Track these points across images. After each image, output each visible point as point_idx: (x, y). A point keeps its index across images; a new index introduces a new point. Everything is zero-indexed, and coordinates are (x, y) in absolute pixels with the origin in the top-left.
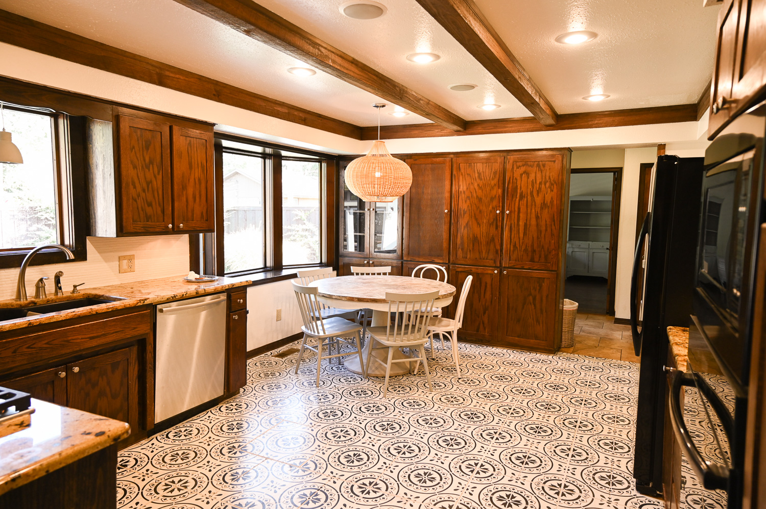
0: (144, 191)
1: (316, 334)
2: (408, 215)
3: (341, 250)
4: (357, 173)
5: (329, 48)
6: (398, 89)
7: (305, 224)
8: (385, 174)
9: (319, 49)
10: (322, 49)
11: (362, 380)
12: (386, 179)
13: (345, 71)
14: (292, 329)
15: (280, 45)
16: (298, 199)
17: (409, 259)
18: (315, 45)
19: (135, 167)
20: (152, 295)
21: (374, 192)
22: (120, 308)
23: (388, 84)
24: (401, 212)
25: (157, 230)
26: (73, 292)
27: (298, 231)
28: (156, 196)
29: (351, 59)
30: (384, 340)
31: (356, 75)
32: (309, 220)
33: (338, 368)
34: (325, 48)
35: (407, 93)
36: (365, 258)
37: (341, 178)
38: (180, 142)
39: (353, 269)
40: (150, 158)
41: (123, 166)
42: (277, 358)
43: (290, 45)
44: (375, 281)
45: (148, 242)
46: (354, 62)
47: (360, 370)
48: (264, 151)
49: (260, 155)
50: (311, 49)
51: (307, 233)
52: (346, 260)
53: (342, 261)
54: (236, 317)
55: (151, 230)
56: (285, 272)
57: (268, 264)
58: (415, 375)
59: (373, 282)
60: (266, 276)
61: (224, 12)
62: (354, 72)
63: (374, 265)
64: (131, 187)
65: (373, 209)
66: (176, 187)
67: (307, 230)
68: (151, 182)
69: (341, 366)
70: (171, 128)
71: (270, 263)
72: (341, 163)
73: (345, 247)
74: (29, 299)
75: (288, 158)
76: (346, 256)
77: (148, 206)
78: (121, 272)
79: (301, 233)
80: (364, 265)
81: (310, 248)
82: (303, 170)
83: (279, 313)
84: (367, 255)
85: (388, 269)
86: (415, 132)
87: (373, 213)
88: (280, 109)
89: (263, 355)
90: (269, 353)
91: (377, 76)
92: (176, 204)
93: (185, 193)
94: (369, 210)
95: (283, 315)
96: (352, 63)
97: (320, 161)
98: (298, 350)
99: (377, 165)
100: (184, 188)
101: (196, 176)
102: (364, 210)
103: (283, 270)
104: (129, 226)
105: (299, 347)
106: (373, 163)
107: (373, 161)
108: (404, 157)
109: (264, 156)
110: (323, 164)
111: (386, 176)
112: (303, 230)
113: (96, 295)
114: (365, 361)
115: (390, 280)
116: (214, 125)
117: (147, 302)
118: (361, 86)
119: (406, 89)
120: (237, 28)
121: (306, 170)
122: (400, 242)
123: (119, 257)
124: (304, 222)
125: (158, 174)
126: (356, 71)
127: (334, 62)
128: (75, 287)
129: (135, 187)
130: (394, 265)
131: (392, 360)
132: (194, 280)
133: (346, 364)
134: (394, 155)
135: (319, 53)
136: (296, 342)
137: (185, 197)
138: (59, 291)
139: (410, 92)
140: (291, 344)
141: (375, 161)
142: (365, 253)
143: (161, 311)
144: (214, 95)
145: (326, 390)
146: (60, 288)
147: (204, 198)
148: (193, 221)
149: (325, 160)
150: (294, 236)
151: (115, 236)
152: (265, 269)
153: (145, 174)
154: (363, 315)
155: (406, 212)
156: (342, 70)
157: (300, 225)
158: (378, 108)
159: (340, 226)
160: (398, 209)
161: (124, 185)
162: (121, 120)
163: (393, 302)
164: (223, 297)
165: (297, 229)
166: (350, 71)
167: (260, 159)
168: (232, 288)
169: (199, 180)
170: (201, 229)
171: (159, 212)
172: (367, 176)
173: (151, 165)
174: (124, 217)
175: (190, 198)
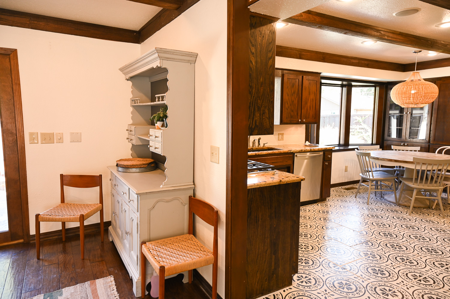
0: (291, 105)
1: (368, 177)
2: (436, 116)
3: (386, 136)
4: (399, 91)
5: (386, 30)
6: (430, 42)
7: (361, 125)
8: (418, 91)
9: (380, 33)
10: (382, 32)
11: (395, 206)
12: (418, 94)
13: (395, 40)
14: (353, 177)
15: (360, 35)
16: (357, 110)
17: (435, 143)
18: (378, 31)
19: (288, 95)
20: (293, 149)
21: (409, 102)
22: (282, 152)
23: (422, 41)
24: (430, 114)
25: (295, 122)
26: (263, 146)
27: (356, 129)
28: (295, 107)
29: (398, 33)
30: (411, 184)
31: (401, 40)
32: (364, 122)
33: (380, 199)
34: (384, 31)
35: (437, 43)
36: (402, 142)
37: (388, 95)
38: (306, 83)
39: (393, 147)
40: (294, 91)
41: (284, 95)
42: (344, 190)
43: (365, 34)
44: (408, 153)
45: (289, 128)
46: (401, 34)
47: (394, 201)
48: (342, 83)
49: (340, 86)
50: (376, 33)
51: (362, 131)
52: (389, 143)
53: (386, 143)
54: (327, 163)
55: (292, 122)
56: (350, 147)
57: (341, 143)
58: (433, 209)
59: (406, 154)
60: (339, 148)
61: (337, 29)
62: (400, 39)
63: (408, 146)
64: (286, 103)
65: (410, 113)
66: (303, 103)
67: (362, 129)
68: (293, 101)
69: (382, 198)
70: (303, 77)
71: (342, 142)
72: (389, 86)
73: (389, 135)
74: (251, 148)
75: (356, 86)
76: (389, 141)
77: (292, 112)
78: (279, 140)
79: (359, 130)
80: (401, 146)
81: (364, 139)
82: (361, 92)
83: (346, 168)
84: (403, 140)
85: (418, 148)
86: (445, 63)
87: (409, 116)
88: (354, 61)
89: (337, 188)
90: (340, 187)
91: (415, 38)
92: (303, 111)
93: (306, 106)
94: (406, 113)
95: (348, 169)
96: (399, 34)
97: (375, 87)
98: (356, 188)
99: (413, 86)
100: (306, 103)
101: (312, 98)
102: (403, 113)
103: (349, 146)
104: (285, 120)
105: (357, 187)
106: (410, 85)
107: (410, 84)
108: (434, 80)
109: (342, 86)
110: (377, 88)
111: (419, 92)
112: (360, 128)
113: (272, 148)
114: (398, 197)
115: (418, 154)
116: (321, 73)
117: (292, 151)
118: (404, 45)
119: (436, 41)
120: (341, 33)
121: (363, 92)
122: (428, 133)
123: (278, 134)
124: (361, 124)
125: (296, 98)
126: (402, 38)
127: (388, 36)
128: (264, 144)
129: (287, 104)
130: (423, 146)
131: (416, 196)
132: (308, 145)
133: (385, 197)
134: (426, 80)
135: (380, 34)
136: (355, 185)
137: (306, 107)
138: (259, 145)
139: (439, 42)
140: (352, 185)
141: (411, 84)
142: (402, 139)
143: (296, 156)
144: (322, 59)
145: (373, 206)
146: (260, 144)
147: (314, 108)
148: (309, 118)
149: (378, 85)
150: (354, 132)
151: (279, 124)
152: (339, 145)
153: (291, 98)
154: (398, 174)
155: (434, 114)
156: (393, 39)
157: (358, 125)
158: (416, 53)
159: (386, 123)
160: (428, 112)
161: (284, 103)
162: (285, 76)
163: (418, 163)
164: (322, 153)
165: (355, 128)
166: (398, 39)
167: (340, 87)
168: (325, 150)
169: (313, 99)
170: (312, 122)
171: (296, 114)
172: (405, 93)
173: (294, 94)
174: (283, 116)
175: (309, 108)
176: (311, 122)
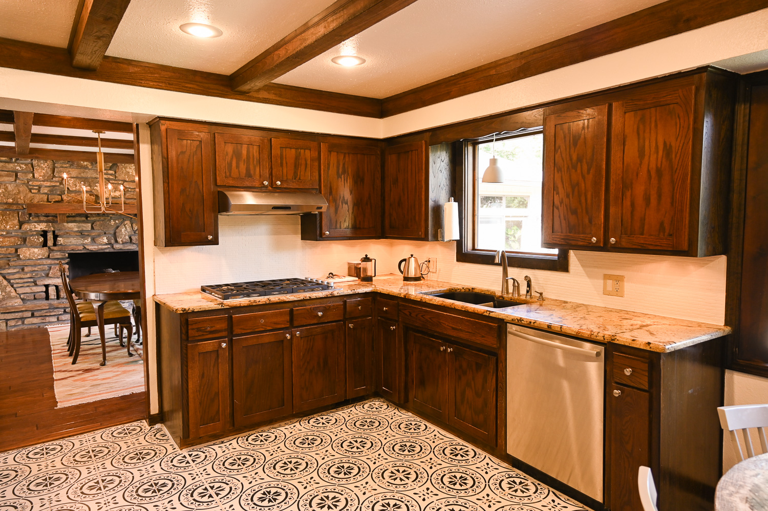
0: (568, 196)
19: (559, 170)
28: (583, 200)
40: (578, 154)
54: (618, 394)
64: (553, 192)
66: (612, 187)
68: (578, 184)
70: (610, 107)
77: (572, 214)
92: (612, 210)
93: (628, 194)
100: (629, 186)
104: (547, 236)
117: (492, 315)
123: (604, 275)
125: (588, 172)
128: (540, 294)
129: (557, 193)
146: (529, 292)
153: (570, 176)
168: (613, 343)
169: (658, 171)
171: (586, 220)
173: (579, 164)
174: (544, 226)
175: (640, 201)
176: (651, 247)
